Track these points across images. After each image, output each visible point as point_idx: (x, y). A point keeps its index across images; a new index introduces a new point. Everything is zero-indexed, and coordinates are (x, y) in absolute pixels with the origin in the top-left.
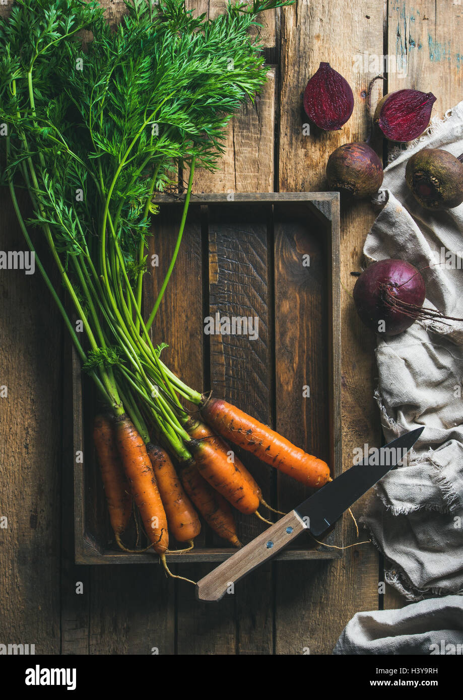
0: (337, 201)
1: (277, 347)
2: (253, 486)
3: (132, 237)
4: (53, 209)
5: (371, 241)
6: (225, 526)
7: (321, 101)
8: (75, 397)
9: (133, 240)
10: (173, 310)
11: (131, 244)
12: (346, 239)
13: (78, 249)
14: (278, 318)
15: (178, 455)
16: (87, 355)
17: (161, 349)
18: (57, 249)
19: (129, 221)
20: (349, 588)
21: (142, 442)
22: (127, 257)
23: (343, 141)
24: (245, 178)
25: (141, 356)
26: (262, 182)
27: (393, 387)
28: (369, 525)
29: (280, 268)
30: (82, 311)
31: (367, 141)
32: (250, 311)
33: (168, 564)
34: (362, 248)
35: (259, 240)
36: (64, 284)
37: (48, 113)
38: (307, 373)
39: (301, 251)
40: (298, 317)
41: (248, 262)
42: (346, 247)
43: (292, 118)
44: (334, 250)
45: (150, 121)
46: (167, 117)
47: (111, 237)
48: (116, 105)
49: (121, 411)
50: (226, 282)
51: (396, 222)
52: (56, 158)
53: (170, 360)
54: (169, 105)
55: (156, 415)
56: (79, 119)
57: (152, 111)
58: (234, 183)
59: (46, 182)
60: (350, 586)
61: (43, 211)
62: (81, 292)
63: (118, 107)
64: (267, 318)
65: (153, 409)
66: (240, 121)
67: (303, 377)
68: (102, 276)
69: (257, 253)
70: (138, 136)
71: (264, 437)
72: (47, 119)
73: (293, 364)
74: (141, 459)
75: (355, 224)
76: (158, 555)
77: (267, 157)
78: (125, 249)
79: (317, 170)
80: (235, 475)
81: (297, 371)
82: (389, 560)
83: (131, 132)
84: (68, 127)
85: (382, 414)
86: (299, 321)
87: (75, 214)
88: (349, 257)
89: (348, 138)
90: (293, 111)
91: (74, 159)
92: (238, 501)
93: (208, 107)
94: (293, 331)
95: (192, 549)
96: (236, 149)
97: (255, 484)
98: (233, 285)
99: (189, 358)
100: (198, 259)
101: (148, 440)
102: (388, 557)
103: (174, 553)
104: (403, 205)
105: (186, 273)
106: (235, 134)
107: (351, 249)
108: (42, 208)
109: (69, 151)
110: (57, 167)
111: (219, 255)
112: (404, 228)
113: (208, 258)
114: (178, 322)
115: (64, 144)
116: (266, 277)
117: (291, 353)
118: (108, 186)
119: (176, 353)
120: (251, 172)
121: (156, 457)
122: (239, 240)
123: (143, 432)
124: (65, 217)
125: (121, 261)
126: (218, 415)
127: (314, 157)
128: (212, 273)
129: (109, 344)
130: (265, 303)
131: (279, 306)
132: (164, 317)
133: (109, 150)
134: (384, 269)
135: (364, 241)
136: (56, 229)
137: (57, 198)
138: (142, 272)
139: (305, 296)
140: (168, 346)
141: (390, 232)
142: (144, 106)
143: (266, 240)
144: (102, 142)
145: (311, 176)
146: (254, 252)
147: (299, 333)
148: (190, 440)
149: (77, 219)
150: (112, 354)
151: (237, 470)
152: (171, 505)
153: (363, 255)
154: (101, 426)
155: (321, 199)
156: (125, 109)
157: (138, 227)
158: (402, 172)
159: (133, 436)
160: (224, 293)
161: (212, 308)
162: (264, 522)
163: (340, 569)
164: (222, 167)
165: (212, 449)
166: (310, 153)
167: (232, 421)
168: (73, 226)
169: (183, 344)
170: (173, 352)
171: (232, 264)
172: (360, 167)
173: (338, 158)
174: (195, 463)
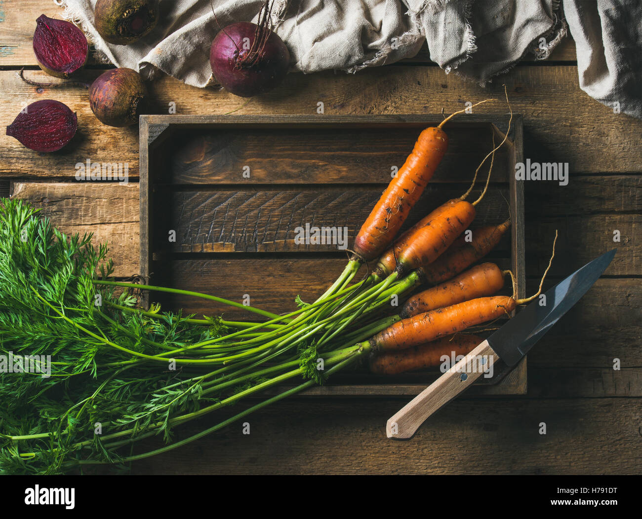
0: (148, 118)
1: (302, 182)
2: (446, 208)
3: (184, 331)
4: (154, 414)
5: (192, 80)
6: (488, 237)
7: (47, 134)
8: (351, 393)
9: (187, 330)
10: (262, 291)
11: (192, 333)
12: (191, 106)
13: (196, 388)
14: (271, 181)
15: (413, 286)
16: (307, 380)
17: (302, 303)
18: (197, 410)
19: (166, 334)
20: (554, 97)
21: (399, 323)
22: (205, 337)
23: (88, 111)
24: (128, 212)
25: (309, 322)
26: (132, 194)
27: (343, 54)
28: (488, 77)
29: (219, 179)
30: (261, 385)
31: (88, 86)
32: (263, 209)
33: (527, 297)
34: (199, 89)
35: (190, 200)
36: (232, 404)
37: (53, 419)
38: (328, 151)
39: (202, 157)
40: (270, 160)
41: (212, 212)
42: (199, 106)
43: (65, 164)
44: (200, 122)
45: (62, 312)
46: (58, 294)
47: (183, 353)
48: (44, 348)
49: (366, 345)
50: (233, 235)
51: (171, 54)
52: (100, 410)
53: (314, 294)
54: (45, 293)
55: (371, 307)
56: (60, 386)
57: (51, 310)
58: (134, 223)
59: (125, 422)
60: (553, 96)
61: (156, 425)
62: (241, 386)
63: (46, 346)
64: (271, 192)
65: (364, 312)
66: (70, 218)
67: (333, 155)
68: (224, 363)
69: (203, 202)
70: (77, 325)
71: (394, 195)
72: (59, 420)
73: (319, 165)
74: (416, 324)
75: (175, 97)
76: (517, 307)
77: (106, 190)
78: (196, 339)
79: (119, 137)
80: (434, 226)
81: (327, 162)
82: (525, 55)
83: (73, 332)
84: (68, 398)
85: (371, 64)
86: (274, 159)
87: (159, 390)
88: (209, 103)
89: (85, 106)
90: (58, 164)
91: (102, 392)
92: (461, 223)
93: (47, 251)
94: (285, 165)
95: (512, 272)
96: (99, 222)
97: (444, 206)
98: (237, 227)
99: (313, 273)
100: (209, 263)
101: (397, 317)
102: (522, 56)
103: (516, 291)
104: (154, 47)
105: (224, 276)
106: (83, 223)
107: (201, 101)
108: (153, 425)
109: (94, 396)
110: (110, 410)
111: (205, 242)
112: (177, 46)
113: (208, 253)
114: (274, 285)
115: (86, 402)
116: (229, 193)
117: (307, 168)
118: (129, 356)
119: (307, 287)
120: (122, 206)
121: (414, 309)
122: (190, 221)
123: (389, 322)
124: (163, 402)
125: (208, 343)
126: (371, 243)
127: (105, 141)
128: (223, 249)
129: (296, 356)
130: (256, 194)
131: (259, 179)
132: (269, 299)
133: (91, 355)
134: (220, 65)
135: (193, 88)
136: (174, 411)
137: (143, 409)
138: (221, 321)
139: (248, 152)
140: (298, 296)
141: (182, 60)
142: (46, 318)
143: (191, 193)
144: (83, 363)
145: (125, 143)
146: (203, 205)
147: (287, 159)
148: (396, 272)
149: (165, 389)
150: (306, 354)
151: (429, 224)
152: (466, 293)
153: (207, 88)
154: (382, 366)
155: (147, 135)
156: (49, 339)
157: (173, 325)
158: (119, 48)
159: (392, 332)
160: (245, 237)
161: (260, 249)
162: (484, 195)
163: (534, 106)
164: (117, 236)
165: (406, 249)
166: (101, 145)
167: (377, 228)
168: (171, 393)
169: (297, 280)
170: (306, 291)
171: (214, 228)
172: (113, 91)
173: (105, 115)
174: (421, 268)
